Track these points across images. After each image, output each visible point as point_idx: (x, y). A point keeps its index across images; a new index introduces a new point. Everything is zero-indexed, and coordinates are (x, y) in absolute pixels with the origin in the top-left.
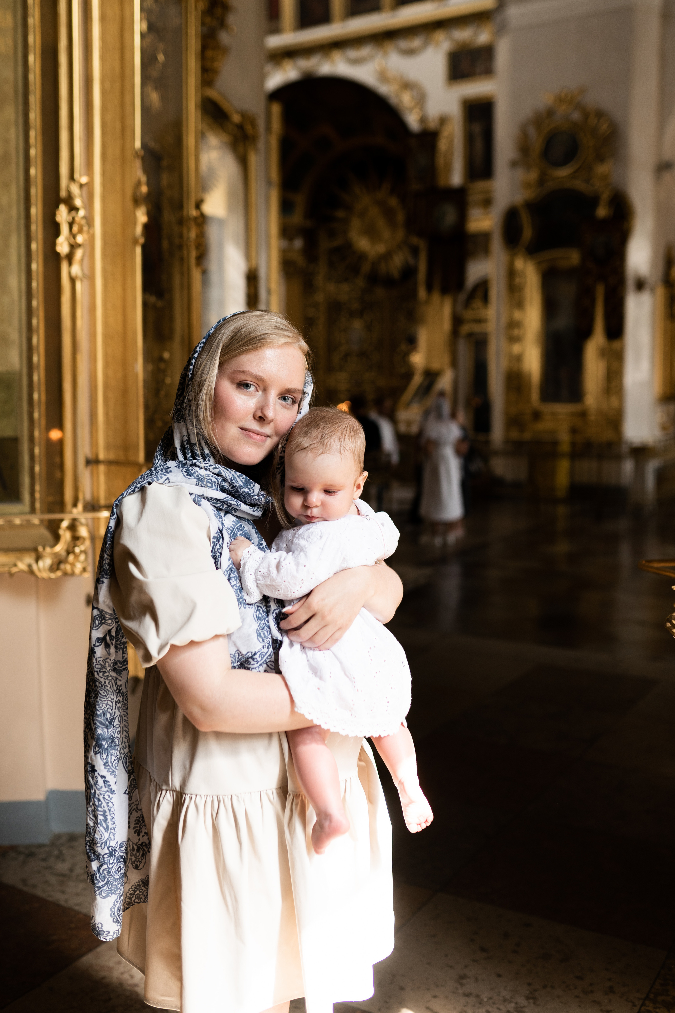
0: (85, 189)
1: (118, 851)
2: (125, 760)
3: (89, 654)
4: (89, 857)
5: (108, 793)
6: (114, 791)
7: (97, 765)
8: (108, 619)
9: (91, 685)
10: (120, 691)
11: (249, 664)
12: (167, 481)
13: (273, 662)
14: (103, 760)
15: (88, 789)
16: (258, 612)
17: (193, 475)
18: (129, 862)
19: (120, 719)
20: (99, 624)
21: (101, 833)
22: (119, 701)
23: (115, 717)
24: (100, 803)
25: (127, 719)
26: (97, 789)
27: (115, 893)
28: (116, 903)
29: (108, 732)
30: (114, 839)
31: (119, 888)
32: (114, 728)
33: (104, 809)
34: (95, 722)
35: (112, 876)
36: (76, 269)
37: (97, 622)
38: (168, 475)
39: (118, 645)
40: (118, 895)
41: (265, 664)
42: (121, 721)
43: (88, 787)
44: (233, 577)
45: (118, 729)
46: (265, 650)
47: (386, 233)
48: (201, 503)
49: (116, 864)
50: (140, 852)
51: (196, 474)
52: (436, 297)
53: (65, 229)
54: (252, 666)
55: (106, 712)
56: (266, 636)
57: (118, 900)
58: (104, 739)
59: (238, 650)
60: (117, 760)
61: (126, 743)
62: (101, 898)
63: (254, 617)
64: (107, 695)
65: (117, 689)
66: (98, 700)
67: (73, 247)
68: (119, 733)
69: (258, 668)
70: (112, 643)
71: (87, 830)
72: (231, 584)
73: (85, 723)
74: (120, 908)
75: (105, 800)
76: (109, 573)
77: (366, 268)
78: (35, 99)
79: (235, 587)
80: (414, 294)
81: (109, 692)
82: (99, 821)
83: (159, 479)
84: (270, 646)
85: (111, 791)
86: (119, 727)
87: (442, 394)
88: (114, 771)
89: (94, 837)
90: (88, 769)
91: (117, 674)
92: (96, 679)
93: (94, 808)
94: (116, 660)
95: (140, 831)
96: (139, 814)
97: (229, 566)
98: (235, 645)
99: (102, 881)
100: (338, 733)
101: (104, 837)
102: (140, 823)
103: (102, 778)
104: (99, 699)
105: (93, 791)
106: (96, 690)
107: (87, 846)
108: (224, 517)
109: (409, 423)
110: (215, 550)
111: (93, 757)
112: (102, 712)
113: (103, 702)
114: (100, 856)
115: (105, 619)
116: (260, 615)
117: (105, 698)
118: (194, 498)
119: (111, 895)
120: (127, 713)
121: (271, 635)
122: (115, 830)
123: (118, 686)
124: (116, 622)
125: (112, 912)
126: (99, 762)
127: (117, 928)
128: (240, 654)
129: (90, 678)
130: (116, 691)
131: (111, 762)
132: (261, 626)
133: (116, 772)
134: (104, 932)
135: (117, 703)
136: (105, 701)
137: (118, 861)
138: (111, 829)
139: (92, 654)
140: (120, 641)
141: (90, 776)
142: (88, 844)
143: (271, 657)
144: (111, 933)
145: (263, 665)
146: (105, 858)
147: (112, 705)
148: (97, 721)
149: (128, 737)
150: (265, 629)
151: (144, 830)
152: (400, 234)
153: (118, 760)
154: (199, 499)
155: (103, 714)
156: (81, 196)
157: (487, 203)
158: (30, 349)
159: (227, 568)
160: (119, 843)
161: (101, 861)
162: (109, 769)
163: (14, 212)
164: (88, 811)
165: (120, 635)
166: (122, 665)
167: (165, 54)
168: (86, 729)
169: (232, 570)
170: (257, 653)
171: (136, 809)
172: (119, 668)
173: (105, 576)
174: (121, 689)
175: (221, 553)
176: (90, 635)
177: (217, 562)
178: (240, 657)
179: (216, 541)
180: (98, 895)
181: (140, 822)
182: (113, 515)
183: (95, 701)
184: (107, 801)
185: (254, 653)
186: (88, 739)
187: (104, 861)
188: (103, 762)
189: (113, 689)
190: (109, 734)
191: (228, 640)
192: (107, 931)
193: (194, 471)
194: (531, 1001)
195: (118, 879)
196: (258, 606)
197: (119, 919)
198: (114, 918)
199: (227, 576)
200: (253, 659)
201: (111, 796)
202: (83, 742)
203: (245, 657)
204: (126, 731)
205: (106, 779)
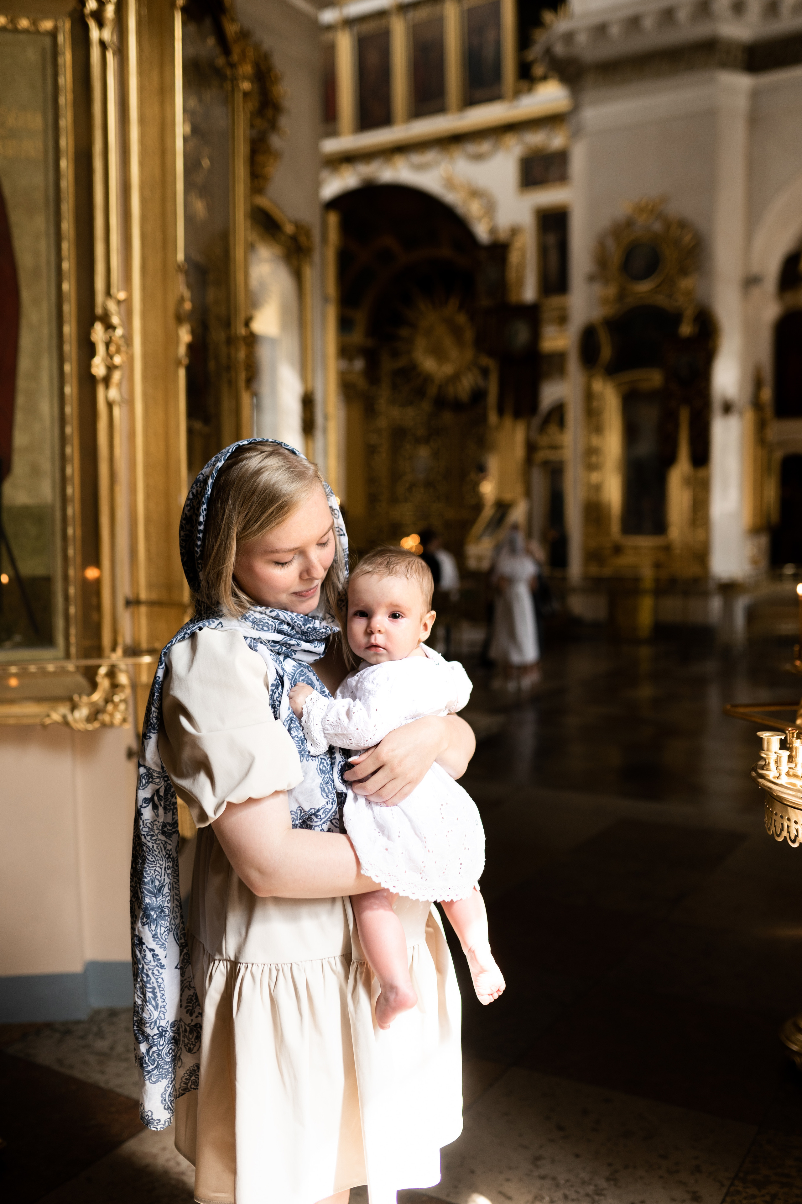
0: (123, 307)
1: (169, 1032)
2: (176, 931)
3: (136, 816)
4: (137, 1039)
5: (157, 968)
6: (164, 966)
7: (145, 937)
8: (155, 777)
9: (138, 850)
10: (170, 855)
11: (312, 822)
12: (220, 625)
13: (337, 819)
14: (151, 931)
15: (135, 964)
16: (322, 765)
17: (247, 618)
18: (182, 1044)
19: (170, 887)
20: (146, 783)
21: (150, 1012)
22: (168, 867)
23: (164, 884)
24: (149, 979)
25: (178, 887)
26: (145, 964)
27: (166, 1077)
28: (167, 1089)
29: (156, 901)
30: (165, 1019)
31: (170, 1071)
32: (164, 897)
33: (153, 985)
34: (143, 891)
35: (163, 1059)
36: (113, 393)
37: (144, 781)
38: (221, 620)
39: (167, 806)
40: (169, 1079)
41: (329, 821)
42: (172, 888)
43: (135, 962)
44: (294, 727)
45: (169, 898)
46: (330, 806)
47: (454, 353)
48: (257, 648)
49: (167, 1045)
50: (193, 1035)
51: (251, 617)
52: (508, 422)
53: (101, 349)
54: (315, 824)
55: (154, 879)
56: (330, 791)
57: (169, 1085)
58: (152, 909)
59: (300, 807)
60: (166, 932)
61: (177, 913)
62: (151, 1083)
63: (317, 771)
64: (155, 861)
65: (167, 854)
66: (145, 866)
67: (111, 368)
68: (169, 902)
69: (322, 826)
70: (160, 804)
71: (134, 1009)
72: (292, 735)
73: (131, 891)
74: (172, 1094)
75: (154, 975)
76: (156, 727)
77: (432, 391)
78: (68, 208)
79: (296, 739)
80: (483, 419)
81: (158, 857)
82: (148, 999)
83: (211, 624)
84: (334, 802)
85: (161, 966)
86: (168, 896)
87: (515, 527)
88: (163, 944)
89: (142, 1016)
90: (135, 942)
91: (166, 838)
92: (143, 843)
93: (143, 984)
94: (165, 822)
95: (193, 1011)
96: (191, 992)
97: (289, 716)
98: (297, 800)
99: (152, 1065)
100: (408, 897)
101: (154, 1016)
102: (193, 1003)
103: (151, 952)
104: (147, 865)
105: (140, 966)
106: (143, 856)
107: (135, 1027)
108: (284, 661)
109: (480, 558)
110: (273, 699)
111: (141, 929)
112: (150, 879)
113: (151, 868)
114: (149, 1037)
115: (152, 778)
116: (324, 769)
117: (153, 864)
118: (249, 643)
119: (162, 1080)
120: (178, 880)
121: (335, 790)
122: (165, 1008)
123: (168, 850)
124: (165, 781)
125: (163, 1099)
126: (147, 934)
127: (169, 1116)
128: (302, 811)
129: (136, 842)
130: (165, 856)
131: (160, 934)
132: (325, 780)
133: (166, 945)
134: (155, 1121)
135: (167, 870)
136: (153, 867)
137: (169, 1043)
138: (161, 1007)
139: (138, 816)
140: (169, 802)
141: (138, 950)
142: (136, 1024)
143: (336, 814)
144: (162, 1122)
145: (327, 823)
146: (155, 1039)
147: (161, 871)
148: (144, 889)
149: (179, 906)
150: (330, 784)
151: (197, 1010)
152: (469, 354)
153: (168, 931)
154: (255, 644)
155: (151, 882)
156: (119, 313)
157: (563, 320)
158: (64, 480)
159: (287, 718)
160: (170, 1023)
161: (151, 1042)
162: (158, 941)
163: (45, 331)
164: (135, 988)
165: (169, 795)
166: (172, 828)
167: (211, 159)
168: (133, 898)
169: (292, 720)
170: (320, 810)
171: (188, 986)
172: (168, 831)
173: (152, 731)
174: (171, 854)
175: (280, 702)
176: (137, 796)
177: (276, 711)
178: (303, 814)
179: (275, 689)
180: (148, 1080)
181: (193, 1001)
182: (161, 664)
183: (142, 867)
184: (156, 977)
185: (318, 809)
186: (135, 909)
187: (154, 1042)
188: (152, 934)
189: (162, 855)
190: (158, 903)
191: (289, 796)
192: (157, 1120)
193: (249, 614)
194: (612, 1183)
195: (169, 1062)
196: (321, 759)
197: (170, 1106)
198: (165, 1105)
199: (287, 726)
200: (316, 816)
201: (161, 971)
202: (130, 913)
203: (308, 814)
204: (177, 899)
205: (155, 953)
